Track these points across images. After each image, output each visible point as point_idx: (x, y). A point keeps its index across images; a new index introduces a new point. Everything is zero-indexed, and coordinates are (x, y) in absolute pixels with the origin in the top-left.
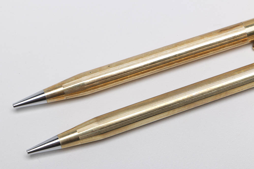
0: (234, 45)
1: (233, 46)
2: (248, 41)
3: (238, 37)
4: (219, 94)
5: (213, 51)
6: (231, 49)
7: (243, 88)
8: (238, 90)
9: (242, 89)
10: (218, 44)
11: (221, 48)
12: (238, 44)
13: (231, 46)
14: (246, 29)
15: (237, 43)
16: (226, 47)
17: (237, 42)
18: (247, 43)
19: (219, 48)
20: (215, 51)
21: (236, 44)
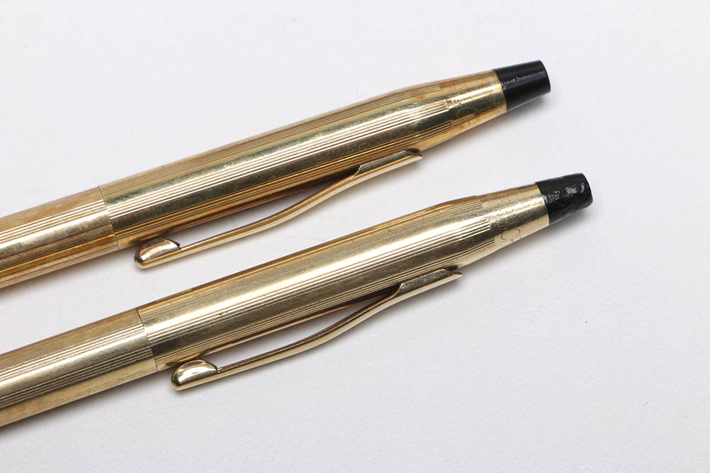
0: (76, 256)
1: (71, 258)
2: (115, 243)
3: (83, 232)
4: (17, 406)
5: (12, 274)
6: (66, 266)
7: (90, 387)
8: (77, 392)
9: (87, 388)
10: (24, 255)
11: (35, 266)
12: (86, 252)
13: (65, 259)
14: (107, 207)
15: (82, 251)
16: (49, 262)
17: (83, 247)
18: (116, 249)
19: (27, 265)
20: (16, 275)
21: (83, 254)
